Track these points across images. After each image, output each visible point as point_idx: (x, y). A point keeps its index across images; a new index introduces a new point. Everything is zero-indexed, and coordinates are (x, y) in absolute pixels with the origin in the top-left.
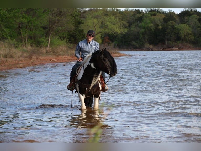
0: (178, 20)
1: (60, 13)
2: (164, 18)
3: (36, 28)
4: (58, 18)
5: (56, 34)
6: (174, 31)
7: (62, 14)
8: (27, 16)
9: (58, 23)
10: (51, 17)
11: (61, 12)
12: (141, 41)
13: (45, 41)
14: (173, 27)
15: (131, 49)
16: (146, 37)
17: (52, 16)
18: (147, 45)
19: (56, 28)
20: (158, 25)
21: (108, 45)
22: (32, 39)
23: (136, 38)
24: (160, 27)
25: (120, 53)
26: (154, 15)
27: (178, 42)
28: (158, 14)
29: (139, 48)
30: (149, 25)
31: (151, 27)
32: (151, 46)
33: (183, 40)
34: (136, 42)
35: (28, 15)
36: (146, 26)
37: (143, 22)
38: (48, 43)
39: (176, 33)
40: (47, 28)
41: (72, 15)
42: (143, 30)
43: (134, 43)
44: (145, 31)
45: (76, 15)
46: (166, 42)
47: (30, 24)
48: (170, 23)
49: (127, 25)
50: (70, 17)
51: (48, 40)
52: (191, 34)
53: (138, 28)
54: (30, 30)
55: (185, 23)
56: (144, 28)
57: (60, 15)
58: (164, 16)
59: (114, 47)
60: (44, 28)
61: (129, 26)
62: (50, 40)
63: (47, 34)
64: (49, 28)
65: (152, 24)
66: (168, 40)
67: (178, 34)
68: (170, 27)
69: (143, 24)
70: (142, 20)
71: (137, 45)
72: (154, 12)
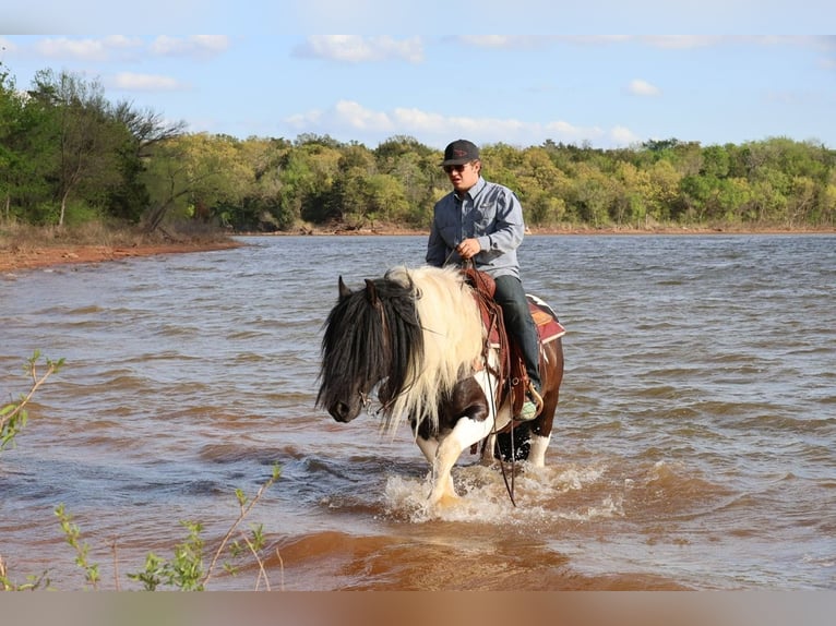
0: (372, 164)
1: (89, 146)
2: (341, 159)
3: (31, 180)
4: (83, 156)
5: (79, 196)
6: (364, 191)
7: (94, 147)
8: (8, 151)
9: (83, 168)
10: (66, 153)
11: (91, 143)
12: (285, 213)
13: (52, 209)
14: (360, 181)
15: (261, 230)
16: (298, 203)
17: (70, 152)
18: (299, 224)
19: (79, 180)
20: (325, 177)
21: (205, 222)
22: (20, 205)
23: (275, 207)
24: (330, 181)
25: (232, 241)
26: (317, 152)
27: (372, 216)
28: (325, 150)
29: (279, 230)
30: (304, 176)
31: (310, 179)
32: (309, 226)
33: (383, 211)
34: (274, 216)
35: (12, 150)
36: (297, 177)
37: (291, 168)
38: (60, 215)
39: (366, 196)
40: (58, 180)
41: (117, 150)
42: (290, 187)
43: (268, 217)
44: (295, 190)
45: (127, 151)
46: (345, 216)
47: (15, 170)
48: (355, 171)
49: (252, 174)
50: (113, 154)
51: (60, 208)
52: (401, 198)
53: (278, 182)
54: (17, 185)
55: (388, 173)
56: (292, 182)
57: (89, 148)
58: (338, 155)
59: (222, 226)
60: (49, 180)
61: (258, 176)
62: (63, 207)
63: (57, 195)
64: (62, 180)
65: (311, 175)
66: (348, 210)
67: (372, 197)
68: (352, 180)
69: (291, 175)
70: (287, 162)
71: (277, 224)
72: (317, 146)
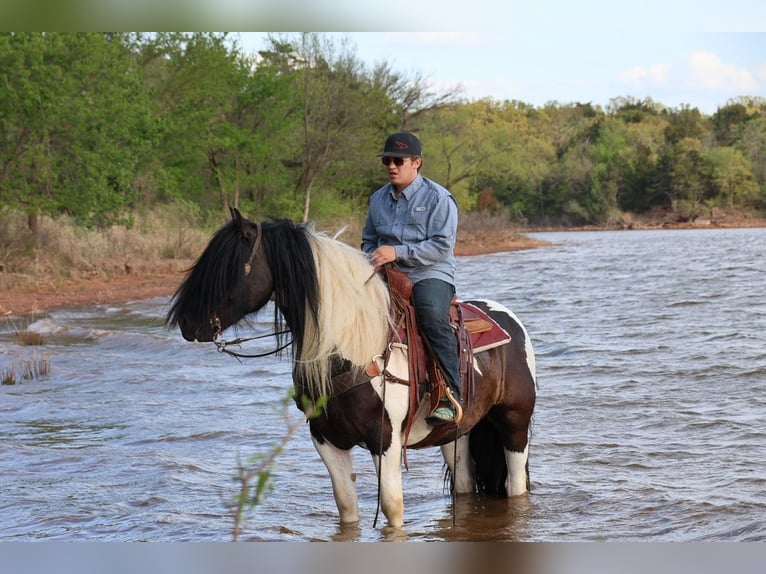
0: (709, 134)
1: (339, 120)
2: (667, 131)
3: (265, 167)
4: (333, 132)
5: (328, 185)
6: (699, 169)
7: (344, 120)
8: (235, 130)
9: (333, 148)
10: (310, 129)
11: (342, 115)
12: (596, 201)
13: (292, 203)
14: (694, 156)
15: (565, 225)
16: (613, 187)
17: (316, 129)
18: (615, 214)
19: (328, 164)
20: (648, 152)
21: (492, 215)
22: (252, 200)
23: (583, 192)
24: (654, 158)
25: (528, 239)
26: (637, 120)
27: (711, 202)
28: (647, 117)
29: (590, 223)
30: (621, 152)
31: (628, 156)
32: (628, 217)
33: (724, 195)
34: (581, 205)
35: (241, 126)
36: (611, 154)
37: (602, 141)
38: (303, 211)
39: (703, 177)
40: (301, 165)
41: (375, 124)
42: (602, 167)
43: (574, 206)
44: (609, 169)
45: (389, 125)
46: (675, 203)
47: (247, 155)
48: (688, 143)
49: (552, 151)
50: (370, 130)
51: (305, 200)
52: (749, 178)
53: (587, 161)
54: (248, 173)
55: (730, 145)
56: (605, 160)
57: (339, 123)
58: (664, 124)
59: (513, 218)
60: (290, 165)
61: (560, 154)
62: (308, 201)
63: (301, 184)
64: (305, 165)
65: (629, 150)
66: (680, 196)
67: (710, 177)
68: (684, 155)
69: (602, 150)
70: (597, 135)
71: (586, 215)
72: (636, 111)
